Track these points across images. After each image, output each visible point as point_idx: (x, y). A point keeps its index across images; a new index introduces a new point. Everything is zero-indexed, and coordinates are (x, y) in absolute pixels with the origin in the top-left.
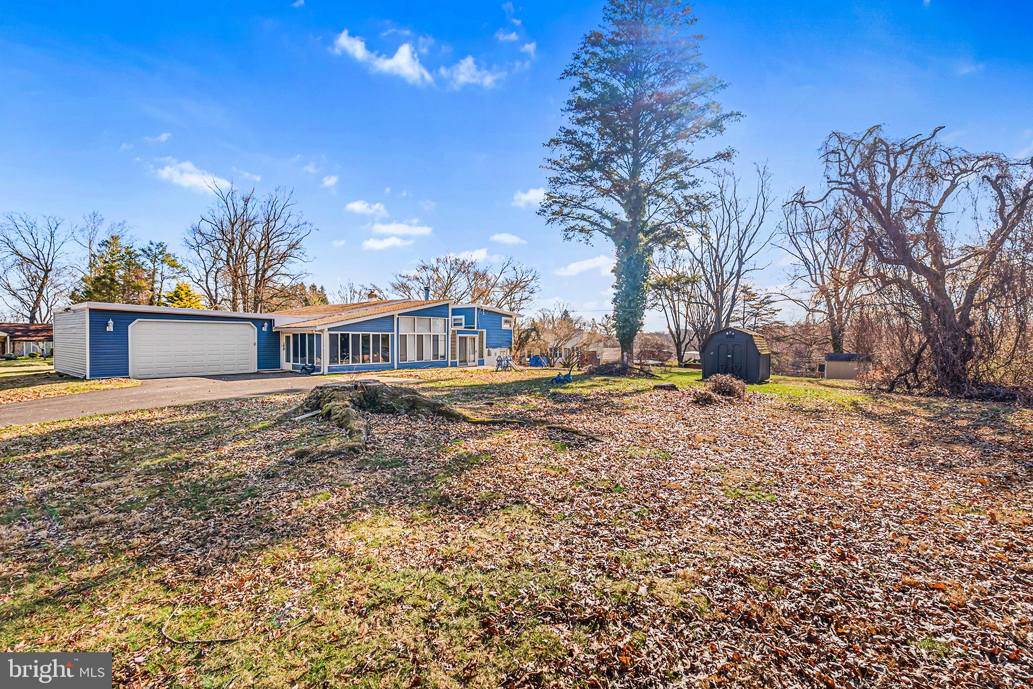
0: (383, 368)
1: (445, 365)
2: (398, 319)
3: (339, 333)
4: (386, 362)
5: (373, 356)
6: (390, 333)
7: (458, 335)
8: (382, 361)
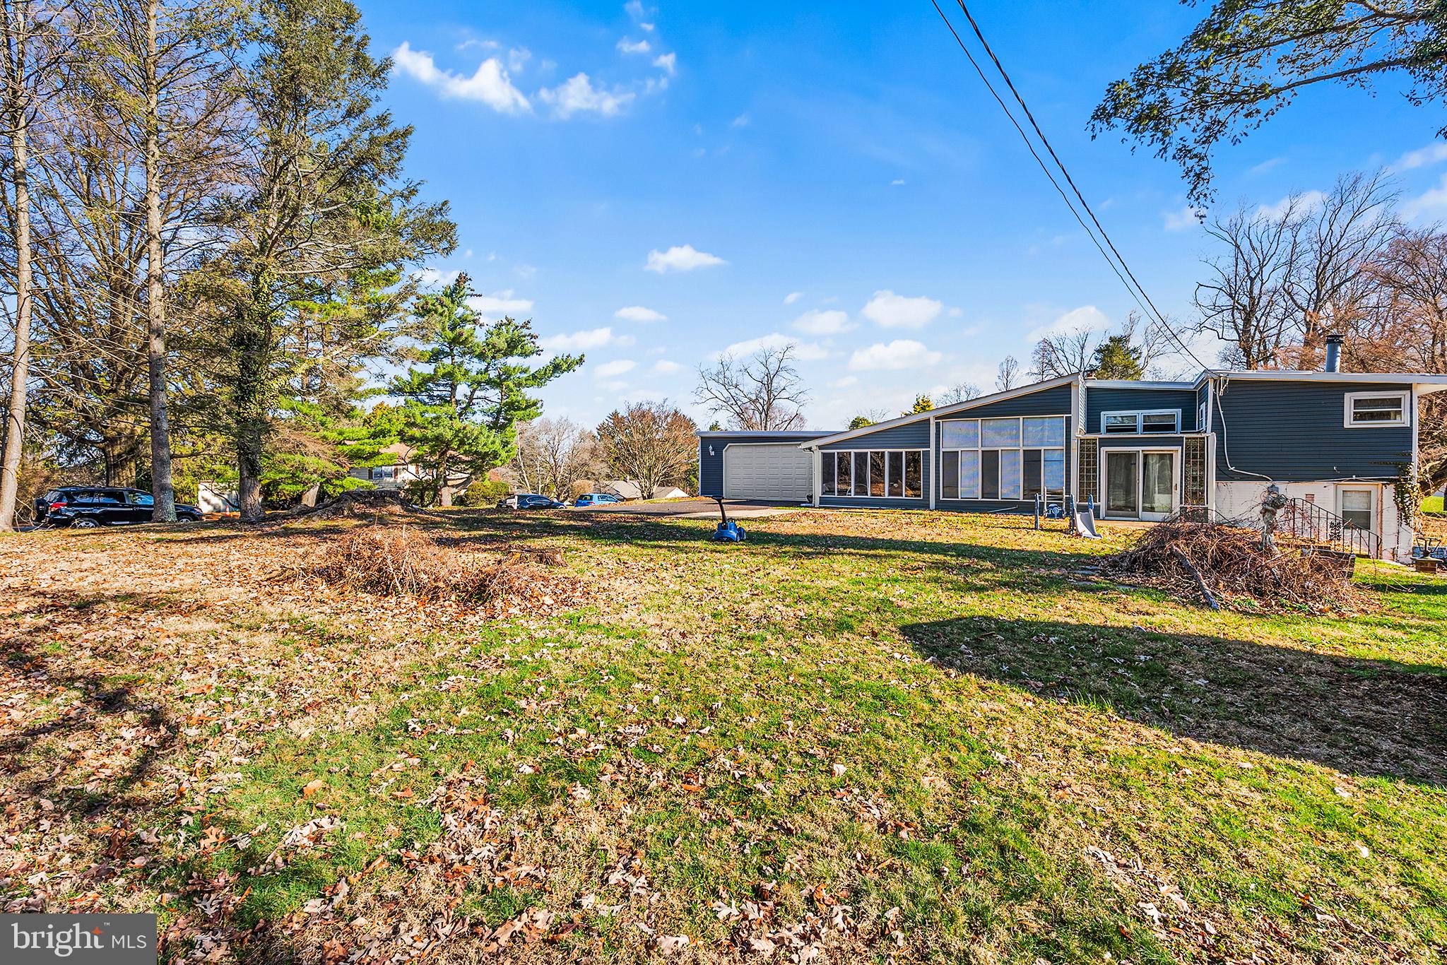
0: (906, 506)
2: (938, 424)
3: (836, 451)
4: (916, 496)
5: (891, 486)
6: (921, 450)
7: (1104, 449)
8: (906, 494)
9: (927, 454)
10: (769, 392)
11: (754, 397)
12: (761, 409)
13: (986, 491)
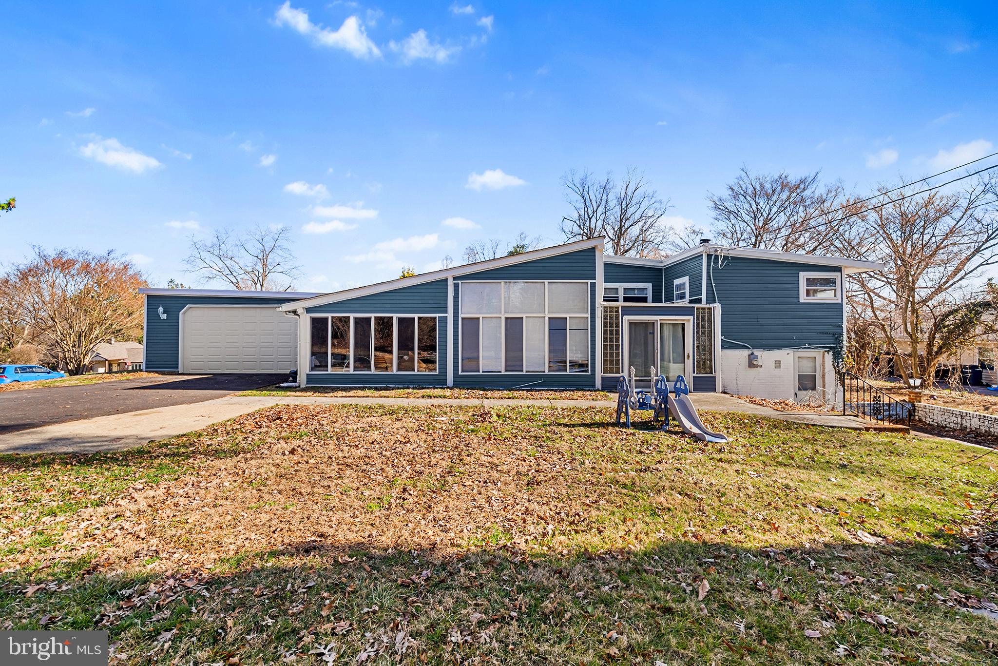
0: (420, 383)
1: (584, 384)
2: (456, 286)
3: (329, 316)
4: (431, 370)
5: (400, 358)
6: (437, 315)
7: (626, 318)
8: (419, 369)
9: (444, 320)
10: (264, 265)
11: (250, 270)
12: (256, 279)
13: (509, 363)
